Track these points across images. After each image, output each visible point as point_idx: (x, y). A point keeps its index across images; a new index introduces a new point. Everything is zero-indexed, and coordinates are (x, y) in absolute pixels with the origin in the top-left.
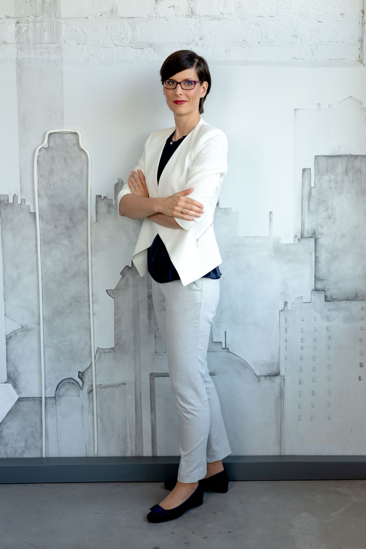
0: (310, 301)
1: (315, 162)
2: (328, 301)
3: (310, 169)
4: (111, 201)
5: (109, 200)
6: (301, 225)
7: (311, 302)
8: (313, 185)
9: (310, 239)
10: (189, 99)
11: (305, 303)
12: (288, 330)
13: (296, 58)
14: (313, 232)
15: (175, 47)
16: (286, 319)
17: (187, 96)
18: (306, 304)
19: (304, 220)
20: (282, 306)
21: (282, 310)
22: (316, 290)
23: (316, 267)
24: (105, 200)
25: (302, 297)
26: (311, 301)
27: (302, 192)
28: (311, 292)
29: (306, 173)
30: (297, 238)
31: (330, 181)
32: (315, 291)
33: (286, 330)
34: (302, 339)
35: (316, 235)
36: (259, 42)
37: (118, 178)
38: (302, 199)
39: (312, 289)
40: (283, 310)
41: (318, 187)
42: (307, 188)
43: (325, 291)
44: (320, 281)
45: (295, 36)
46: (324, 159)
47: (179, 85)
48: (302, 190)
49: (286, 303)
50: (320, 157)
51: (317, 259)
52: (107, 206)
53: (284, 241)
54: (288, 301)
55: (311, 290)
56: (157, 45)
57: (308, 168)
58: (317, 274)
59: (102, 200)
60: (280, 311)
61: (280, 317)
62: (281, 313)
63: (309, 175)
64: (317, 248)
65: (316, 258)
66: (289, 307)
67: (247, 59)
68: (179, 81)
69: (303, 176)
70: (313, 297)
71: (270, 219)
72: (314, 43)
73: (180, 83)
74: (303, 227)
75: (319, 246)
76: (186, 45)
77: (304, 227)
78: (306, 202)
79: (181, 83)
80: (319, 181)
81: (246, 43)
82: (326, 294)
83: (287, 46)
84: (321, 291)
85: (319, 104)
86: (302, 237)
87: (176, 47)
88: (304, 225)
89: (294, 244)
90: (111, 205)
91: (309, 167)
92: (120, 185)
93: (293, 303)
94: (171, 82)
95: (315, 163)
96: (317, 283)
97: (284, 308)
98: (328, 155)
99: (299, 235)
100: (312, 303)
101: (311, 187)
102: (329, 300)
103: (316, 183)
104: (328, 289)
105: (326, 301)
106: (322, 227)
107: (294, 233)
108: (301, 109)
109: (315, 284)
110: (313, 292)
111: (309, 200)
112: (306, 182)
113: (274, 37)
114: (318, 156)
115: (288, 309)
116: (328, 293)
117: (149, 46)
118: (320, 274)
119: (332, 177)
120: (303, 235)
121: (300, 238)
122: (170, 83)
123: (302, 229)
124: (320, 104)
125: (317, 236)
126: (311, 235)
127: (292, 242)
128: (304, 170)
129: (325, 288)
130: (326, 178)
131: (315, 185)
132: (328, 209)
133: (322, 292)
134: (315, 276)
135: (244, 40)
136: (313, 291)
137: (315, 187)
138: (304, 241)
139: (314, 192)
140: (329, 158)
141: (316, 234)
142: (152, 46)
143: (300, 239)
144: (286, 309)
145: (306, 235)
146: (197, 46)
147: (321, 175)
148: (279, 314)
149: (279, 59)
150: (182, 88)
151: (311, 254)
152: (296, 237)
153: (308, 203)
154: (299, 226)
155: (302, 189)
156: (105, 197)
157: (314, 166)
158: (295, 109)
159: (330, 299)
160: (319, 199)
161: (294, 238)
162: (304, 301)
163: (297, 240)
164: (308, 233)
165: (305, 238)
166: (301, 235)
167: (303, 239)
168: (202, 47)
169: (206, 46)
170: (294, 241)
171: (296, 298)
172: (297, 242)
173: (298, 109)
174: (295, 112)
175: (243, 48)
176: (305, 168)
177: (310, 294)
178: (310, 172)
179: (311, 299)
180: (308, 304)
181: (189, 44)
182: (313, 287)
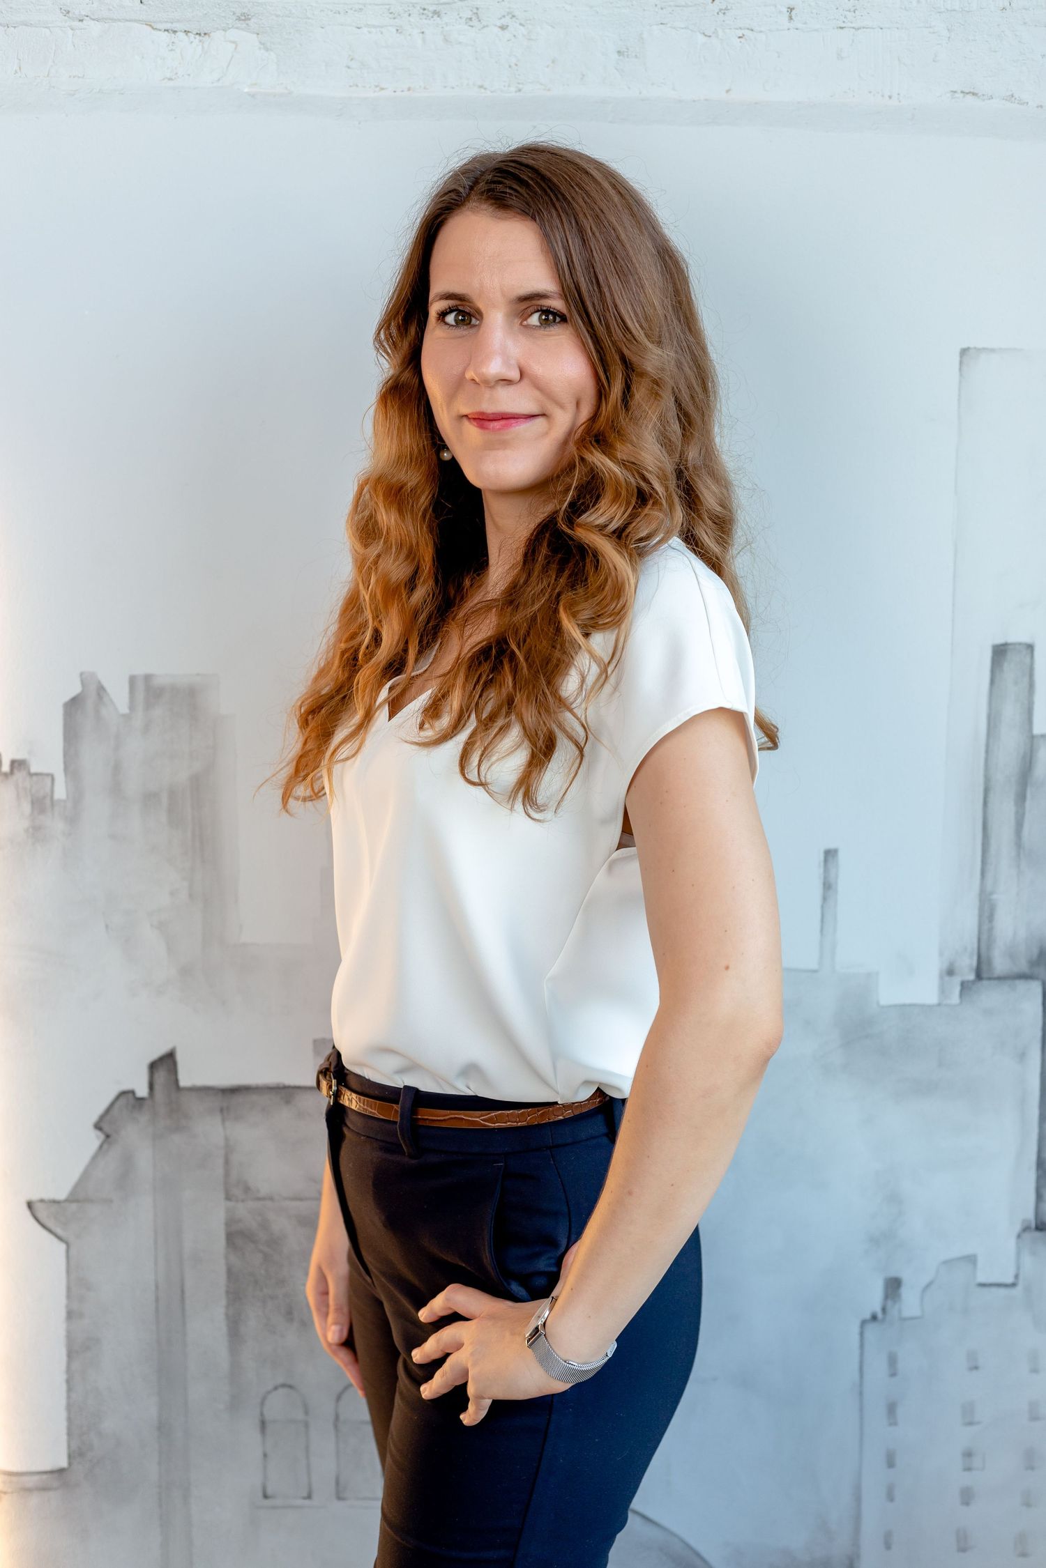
0: (1010, 1279)
3: (1031, 647)
4: (48, 781)
5: (35, 778)
6: (980, 917)
7: (1014, 1284)
8: (1041, 727)
9: (1022, 985)
11: (985, 1290)
12: (900, 1411)
13: (974, 94)
14: (1033, 949)
15: (365, 30)
16: (892, 1361)
18: (993, 1290)
19: (992, 893)
20: (874, 1298)
21: (874, 1318)
22: (1043, 1226)
24: (19, 776)
25: (971, 1260)
26: (1016, 1276)
27: (987, 760)
28: (1019, 1236)
29: (1011, 670)
30: (956, 981)
32: (1038, 1234)
33: (892, 1409)
34: (968, 1454)
37: (81, 674)
38: (987, 791)
39: (1024, 1221)
40: (880, 1315)
42: (1010, 743)
48: (987, 752)
49: (893, 1286)
52: (27, 808)
53: (890, 993)
54: (906, 1276)
55: (1018, 1229)
56: (278, 16)
57: (1021, 644)
59: (6, 775)
60: (864, 1323)
61: (862, 1346)
62: (872, 1331)
63: (1026, 680)
66: (910, 1301)
69: (992, 682)
70: (1027, 1260)
71: (828, 887)
74: (985, 927)
76: (424, 17)
77: (991, 930)
78: (1004, 809)
81: (724, 11)
86: (979, 976)
87: (375, 27)
88: (991, 918)
89: (939, 1005)
90: (48, 801)
91: (1024, 638)
92: (90, 703)
93: (930, 1284)
97: (884, 1310)
99: (966, 965)
100: (1019, 1286)
101: (1032, 738)
107: (941, 954)
108: (992, 350)
109: (1039, 1197)
110: (1026, 1235)
111: (1021, 798)
112: (1010, 712)
115: (907, 1313)
117: (238, 19)
120: (984, 967)
121: (972, 977)
123: (984, 937)
126: (1023, 966)
127: (931, 997)
128: (1000, 652)
134: (1040, 1163)
136: (1025, 1229)
138: (991, 996)
142: (252, 22)
143: (973, 982)
144: (893, 1311)
145: (1000, 964)
146: (475, 22)
148: (862, 1334)
149: (890, 97)
151: (1022, 1056)
152: (950, 972)
153: (1017, 813)
154: (969, 921)
155: (988, 744)
156: (16, 765)
158: (964, 351)
161: (941, 977)
162: (981, 1278)
163: (957, 989)
164: (1011, 955)
165: (996, 982)
166: (975, 963)
167: (985, 982)
168: (503, 28)
169: (521, 24)
170: (943, 991)
171: (946, 1262)
172: (955, 998)
173: (979, 350)
174: (961, 363)
175: (710, 36)
176: (1005, 645)
177: (1011, 1244)
178: (1027, 661)
179: (1018, 1268)
180: (1003, 1292)
181: (437, 13)
182: (1030, 1215)
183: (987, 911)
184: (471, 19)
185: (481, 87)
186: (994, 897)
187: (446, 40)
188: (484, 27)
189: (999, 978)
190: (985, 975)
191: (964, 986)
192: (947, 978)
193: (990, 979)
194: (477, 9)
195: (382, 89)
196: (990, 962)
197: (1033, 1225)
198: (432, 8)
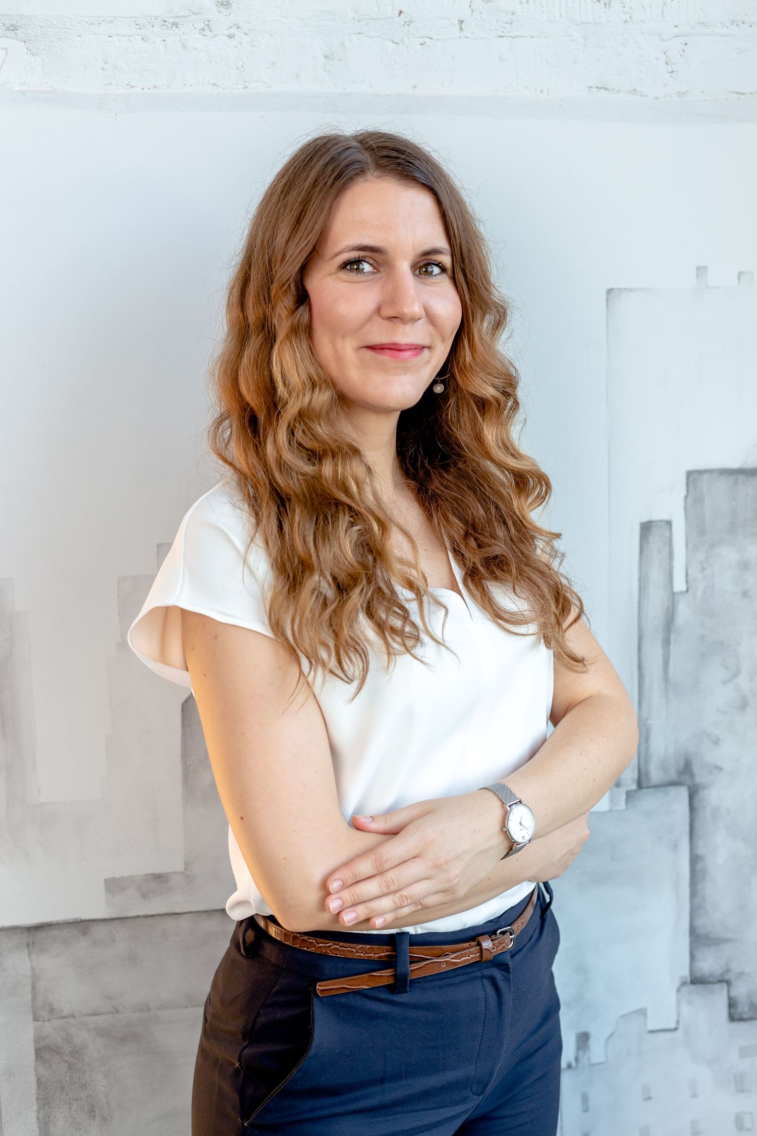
0: (672, 1025)
1: (686, 497)
2: (741, 1019)
3: (669, 523)
6: (640, 738)
7: (676, 1029)
8: (679, 585)
9: (672, 791)
11: (654, 1035)
13: (606, 89)
14: (682, 763)
15: (116, 38)
16: (585, 1099)
18: (661, 1035)
19: (647, 719)
21: (568, 1064)
22: (697, 980)
23: (693, 894)
25: (643, 1012)
26: (678, 1022)
27: (639, 614)
28: (678, 990)
29: (655, 542)
30: (622, 791)
31: (744, 566)
32: (693, 987)
35: (692, 775)
36: (461, 22)
38: (640, 639)
39: (682, 977)
40: (574, 1064)
41: (699, 593)
42: (657, 600)
43: (728, 983)
44: (709, 945)
46: (723, 484)
48: (639, 608)
49: (583, 1040)
50: (705, 477)
51: (699, 866)
54: (592, 1030)
55: (677, 983)
56: (42, 27)
57: (661, 521)
58: (700, 922)
62: (567, 1075)
63: (667, 549)
64: (697, 825)
65: (695, 859)
66: (597, 1050)
67: (414, 87)
69: (641, 552)
70: (686, 1009)
72: (676, 26)
74: (643, 747)
75: (706, 814)
76: (165, 27)
77: (647, 748)
78: (654, 652)
80: (703, 569)
81: (408, 23)
82: (734, 993)
83: (573, 41)
84: (714, 983)
85: (701, 270)
86: (640, 786)
87: (123, 35)
88: (647, 739)
89: (610, 811)
91: (664, 516)
93: (611, 1035)
95: (689, 499)
96: (699, 955)
97: (577, 1059)
98: (735, 465)
99: (629, 777)
100: (680, 1031)
101: (673, 594)
102: (745, 1016)
103: (691, 578)
104: (741, 974)
105: (732, 1018)
106: (716, 742)
108: (631, 290)
109: (692, 957)
110: (684, 989)
111: (667, 642)
112: (656, 575)
114: (700, 472)
115: (594, 1060)
116: (740, 990)
117: (8, 29)
118: (710, 922)
120: (643, 778)
121: (635, 787)
123: (643, 754)
124: (705, 268)
125: (698, 780)
126: (673, 775)
127: (605, 806)
128: (646, 528)
129: (728, 971)
130: (729, 555)
131: (687, 582)
132: (736, 674)
133: (717, 986)
134: (693, 931)
135: (401, 12)
136: (683, 984)
137: (687, 591)
138: (650, 801)
139: (684, 611)
140: (741, 478)
141: (696, 768)
142: (19, 32)
143: (635, 791)
144: (584, 1060)
145: (656, 775)
146: (207, 32)
147: (712, 546)
149: (541, 91)
151: (675, 847)
153: (664, 655)
155: (639, 602)
157: (685, 509)
158: (609, 291)
159: (746, 1009)
160: (702, 638)
162: (651, 1027)
163: (623, 798)
164: (664, 767)
165: (653, 790)
166: (636, 776)
167: (644, 791)
168: (231, 37)
169: (245, 34)
170: (612, 800)
171: (623, 1016)
172: (622, 805)
173: (620, 290)
174: (607, 300)
175: (398, 44)
176: (650, 522)
177: (673, 997)
178: (667, 533)
179: (679, 1015)
180: (667, 1035)
181: (175, 25)
182: (686, 972)
183: (644, 734)
184: (203, 29)
185: (214, 85)
186: (649, 722)
187: (184, 46)
188: (215, 36)
189: (655, 787)
190: (644, 785)
191: (629, 795)
192: (615, 789)
193: (648, 787)
194: (209, 21)
195: (132, 87)
196: (647, 774)
197: (689, 980)
198: (172, 20)
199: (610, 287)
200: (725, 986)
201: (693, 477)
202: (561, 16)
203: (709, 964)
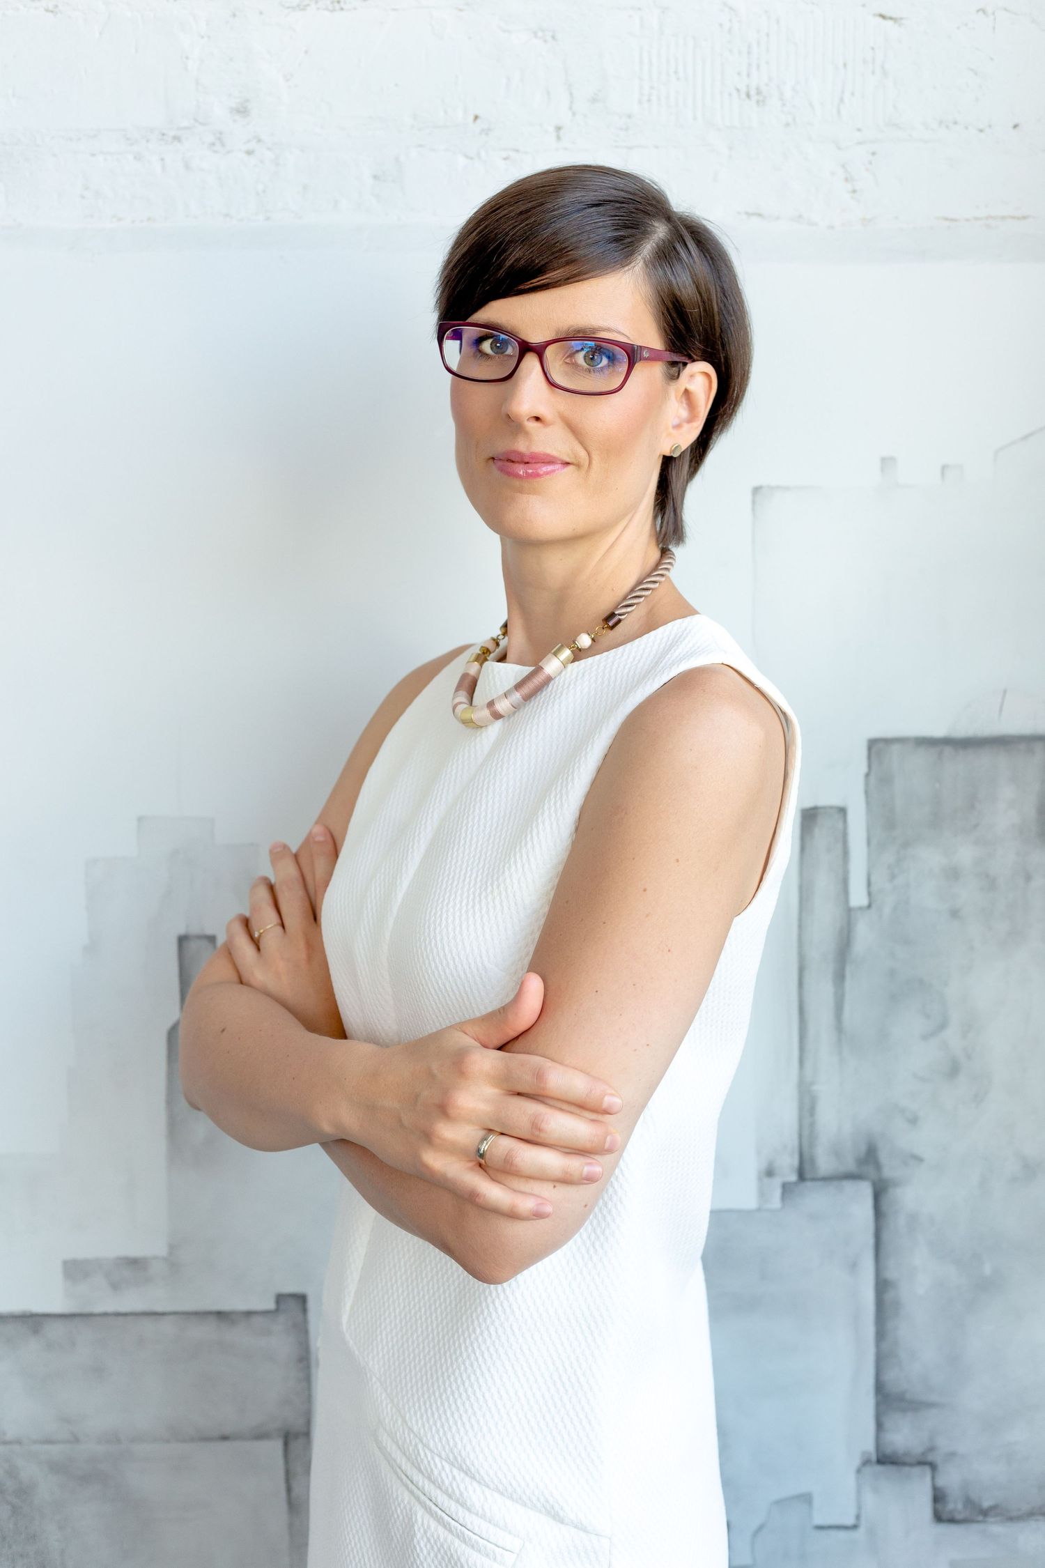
0: (850, 1521)
1: (867, 775)
2: (952, 1521)
3: (843, 811)
6: (799, 1110)
7: (855, 1527)
8: (858, 897)
9: (849, 1186)
10: (583, 454)
11: (824, 1532)
13: (760, 215)
14: (863, 1148)
15: (100, 157)
17: (574, 430)
18: (833, 1533)
19: (811, 1084)
22: (886, 1459)
23: (880, 1335)
25: (806, 1499)
26: (858, 1517)
27: (801, 935)
28: (859, 1471)
29: (822, 834)
30: (777, 1183)
31: (953, 874)
32: (879, 1468)
35: (878, 1166)
36: (558, 129)
38: (801, 972)
39: (864, 1453)
41: (887, 910)
42: (825, 917)
43: (933, 1467)
44: (904, 1411)
45: (756, 96)
46: (921, 759)
47: (531, 361)
48: (800, 927)
50: (896, 748)
51: (889, 1296)
55: (857, 1462)
57: (831, 807)
58: (890, 1376)
63: (839, 846)
64: (885, 1236)
65: (882, 1286)
66: (739, 1547)
68: (535, 338)
69: (802, 846)
70: (869, 1499)
72: (859, 130)
73: (539, 351)
74: (806, 1121)
75: (898, 1223)
76: (163, 142)
77: (812, 1125)
78: (822, 990)
79: (549, 352)
80: (893, 877)
81: (486, 131)
82: (941, 1482)
83: (713, 151)
84: (911, 1465)
85: (887, 463)
86: (802, 1176)
87: (110, 153)
88: (812, 1111)
89: (759, 1210)
91: (836, 801)
93: (760, 1528)
94: (490, 341)
95: (872, 779)
96: (888, 1423)
98: (939, 732)
99: (787, 1166)
100: (862, 1530)
101: (849, 911)
102: (959, 1516)
103: (874, 888)
104: (952, 1455)
105: (939, 1518)
106: (914, 1121)
107: (758, 1153)
108: (787, 488)
109: (879, 1426)
110: (868, 1470)
111: (840, 977)
112: (824, 883)
113: (640, 102)
114: (888, 741)
116: (951, 1479)
118: (904, 1377)
119: (966, 854)
120: (807, 1167)
121: (793, 1178)
122: (486, 346)
123: (806, 1133)
124: (893, 459)
125: (887, 1172)
126: (850, 1165)
127: (751, 1203)
128: (809, 817)
129: (932, 1449)
130: (930, 858)
131: (869, 894)
132: (943, 1026)
133: (916, 1470)
134: (880, 1388)
135: (476, 118)
136: (866, 1463)
137: (869, 906)
138: (816, 1199)
139: (864, 935)
140: (948, 750)
141: (883, 1157)
143: (795, 1184)
145: (825, 1163)
146: (218, 147)
147: (906, 845)
150: (552, 384)
151: (853, 1266)
152: (770, 1173)
153: (836, 993)
154: (788, 1115)
155: (800, 920)
157: (866, 792)
158: (756, 490)
159: (960, 1506)
160: (892, 973)
161: (760, 1179)
162: (819, 1520)
163: (778, 1192)
164: (837, 1153)
165: (819, 1184)
166: (796, 1162)
167: (809, 1184)
168: (249, 153)
169: (269, 149)
170: (762, 1194)
171: (778, 1502)
172: (776, 1201)
173: (772, 488)
174: (754, 502)
175: (472, 158)
176: (815, 809)
177: (850, 1480)
178: (840, 825)
179: (859, 1507)
180: (842, 1535)
181: (177, 139)
182: (869, 1446)
183: (807, 1105)
184: (213, 144)
185: (227, 215)
186: (815, 1088)
187: (187, 167)
188: (228, 152)
189: (827, 1179)
190: (808, 1175)
191: (786, 1188)
192: (766, 1180)
193: (814, 1179)
194: (221, 133)
195: (120, 220)
196: (812, 1161)
197: (874, 1458)
198: (172, 133)
199: (757, 484)
200: (927, 1470)
201: (877, 747)
202: (695, 118)
203: (903, 1437)
